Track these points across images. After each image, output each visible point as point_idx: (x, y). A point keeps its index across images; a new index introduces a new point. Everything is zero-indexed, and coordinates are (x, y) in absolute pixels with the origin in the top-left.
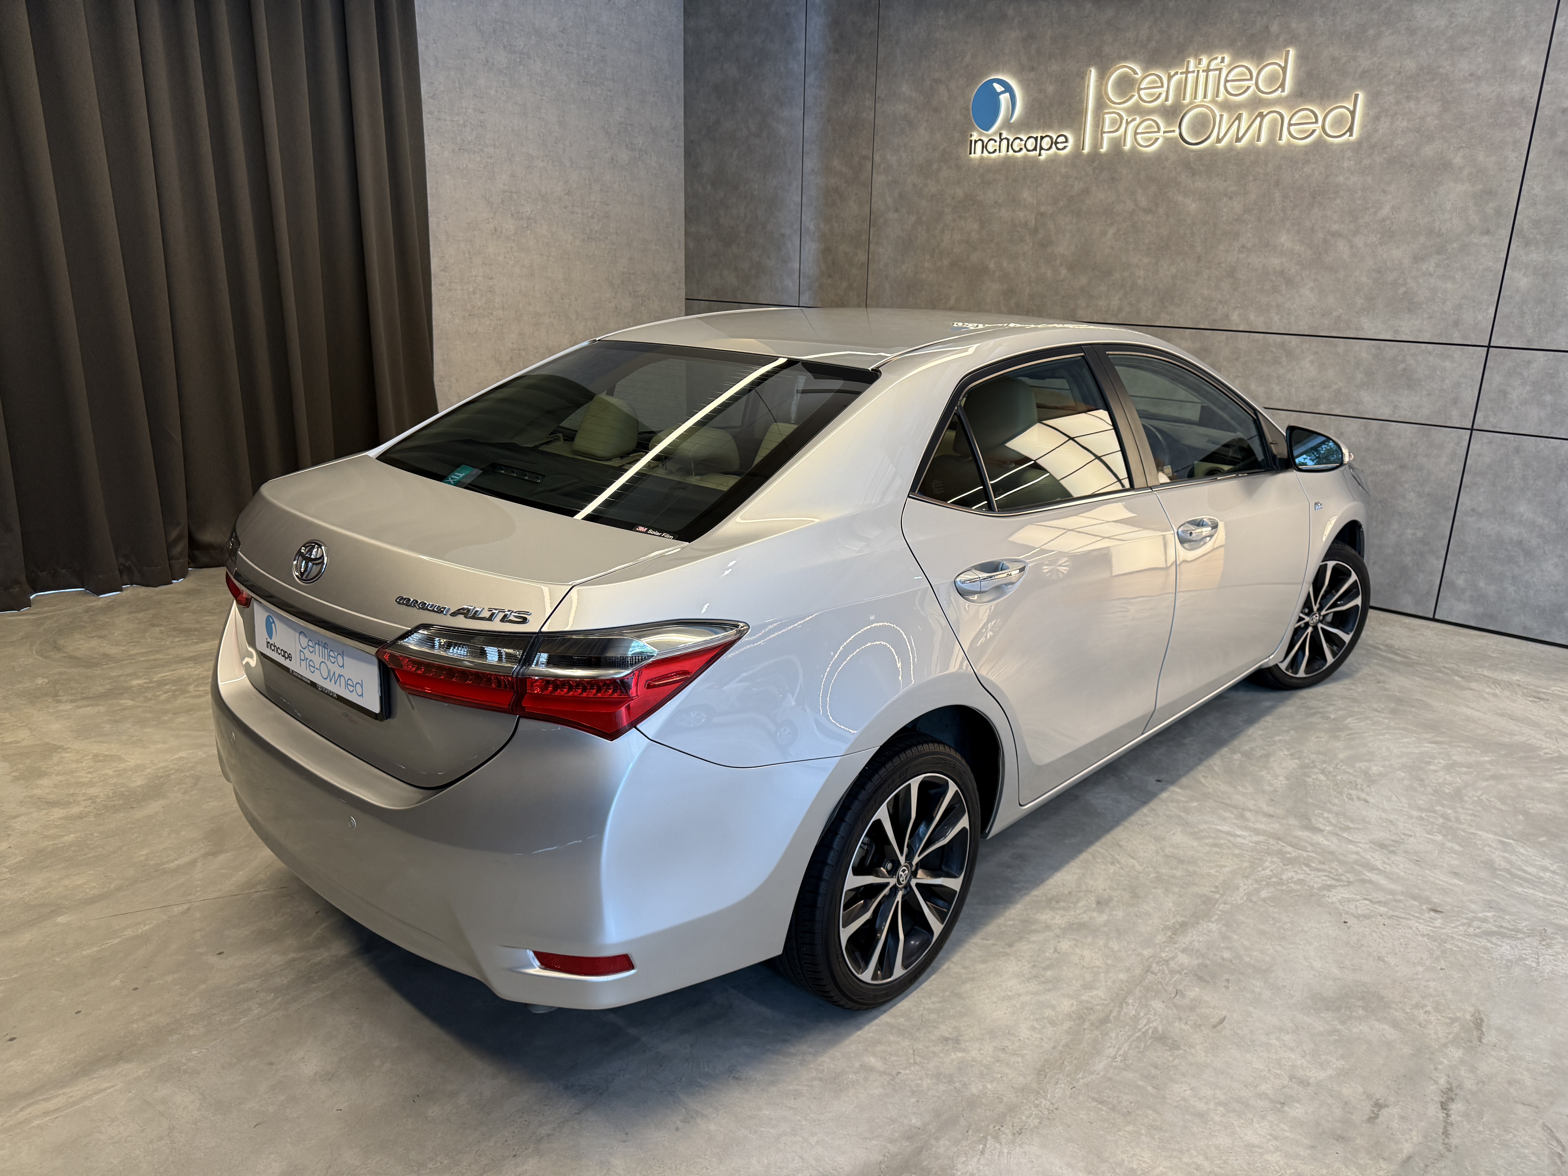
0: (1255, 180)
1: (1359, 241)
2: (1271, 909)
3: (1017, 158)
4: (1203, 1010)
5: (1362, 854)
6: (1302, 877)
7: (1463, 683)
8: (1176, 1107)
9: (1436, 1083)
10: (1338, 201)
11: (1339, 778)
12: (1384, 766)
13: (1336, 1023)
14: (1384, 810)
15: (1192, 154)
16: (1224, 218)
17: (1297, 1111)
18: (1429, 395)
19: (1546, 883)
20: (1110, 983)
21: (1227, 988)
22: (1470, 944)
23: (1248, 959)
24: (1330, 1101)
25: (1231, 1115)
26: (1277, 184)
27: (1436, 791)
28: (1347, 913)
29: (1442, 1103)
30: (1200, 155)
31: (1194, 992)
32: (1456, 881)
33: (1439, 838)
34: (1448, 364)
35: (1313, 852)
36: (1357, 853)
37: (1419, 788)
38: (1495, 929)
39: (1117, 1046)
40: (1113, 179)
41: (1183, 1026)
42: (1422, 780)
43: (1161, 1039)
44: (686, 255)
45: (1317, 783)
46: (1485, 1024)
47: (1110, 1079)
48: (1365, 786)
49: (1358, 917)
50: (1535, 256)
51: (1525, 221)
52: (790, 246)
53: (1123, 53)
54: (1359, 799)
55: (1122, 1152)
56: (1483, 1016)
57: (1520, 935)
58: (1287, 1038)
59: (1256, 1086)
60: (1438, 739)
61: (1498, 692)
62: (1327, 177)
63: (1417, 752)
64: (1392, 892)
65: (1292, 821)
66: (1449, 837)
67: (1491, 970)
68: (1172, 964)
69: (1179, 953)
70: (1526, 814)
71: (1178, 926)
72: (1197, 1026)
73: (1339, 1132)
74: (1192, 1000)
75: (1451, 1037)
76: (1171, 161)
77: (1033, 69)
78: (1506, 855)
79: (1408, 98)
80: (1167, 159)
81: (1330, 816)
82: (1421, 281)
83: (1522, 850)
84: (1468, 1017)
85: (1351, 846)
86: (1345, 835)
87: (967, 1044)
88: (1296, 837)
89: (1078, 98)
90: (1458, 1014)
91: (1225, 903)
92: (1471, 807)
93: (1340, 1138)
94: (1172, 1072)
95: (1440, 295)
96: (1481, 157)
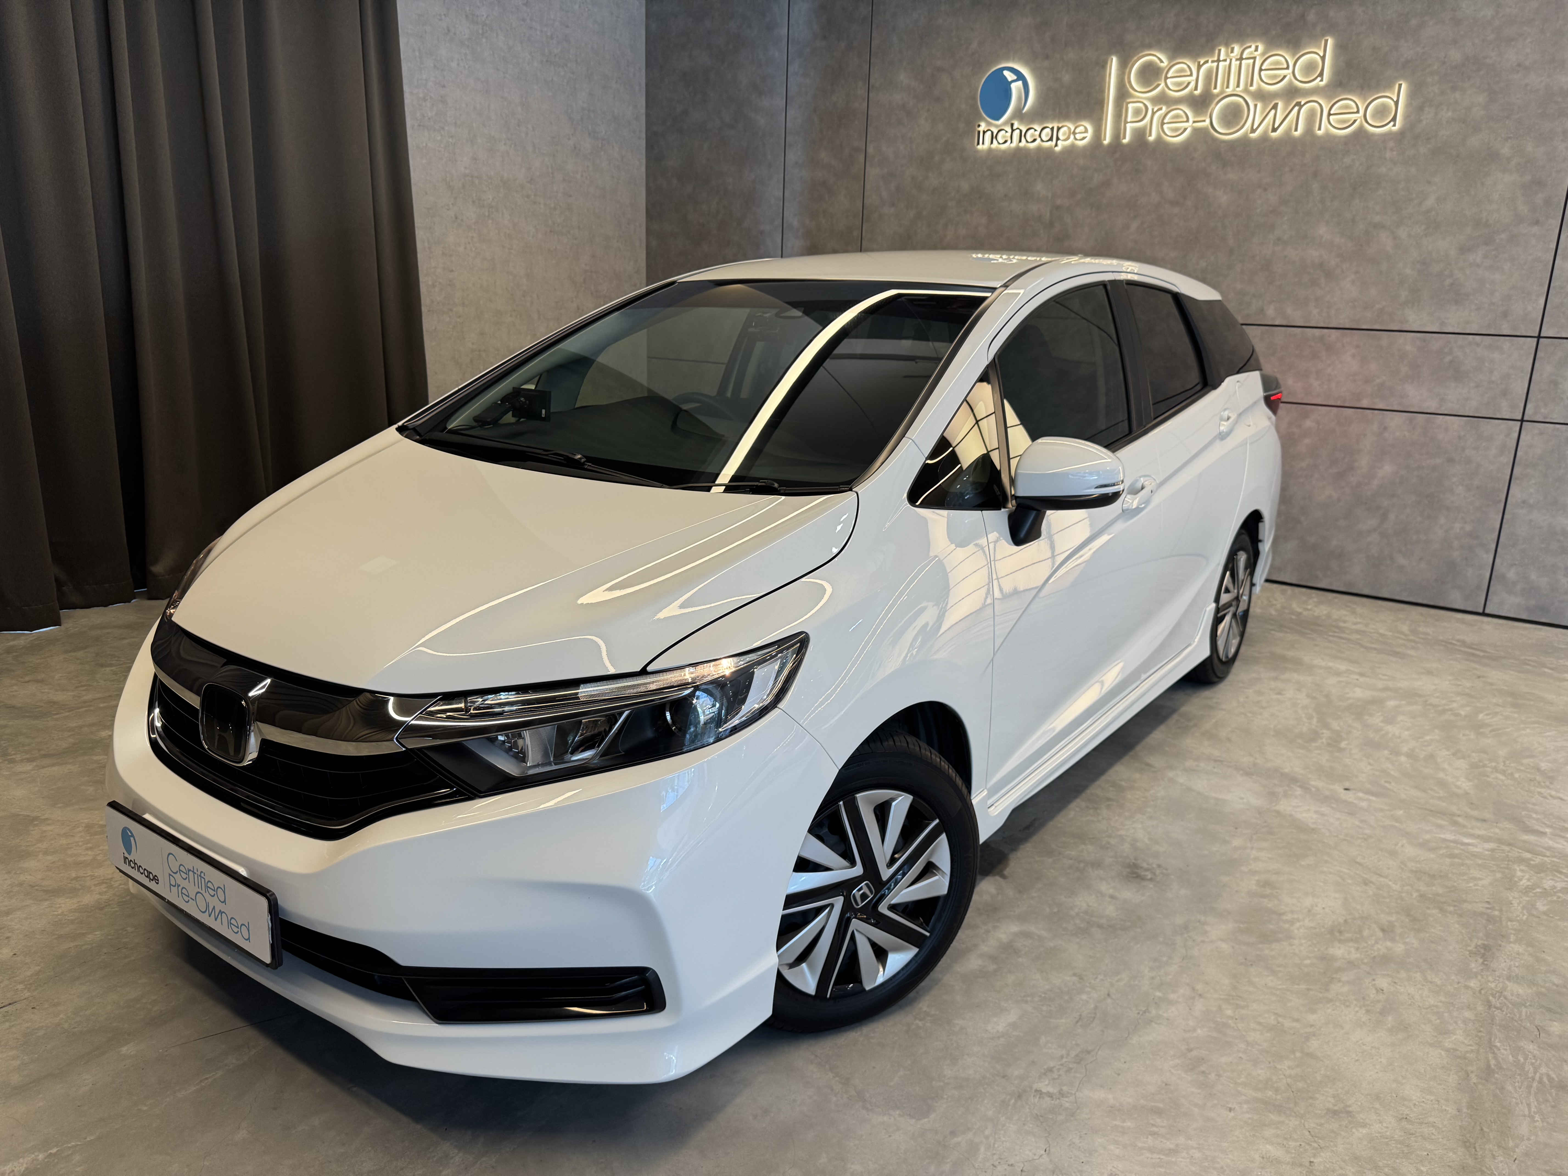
0: (1291, 171)
1: (1402, 232)
3: (1030, 149)
10: (1381, 192)
11: (1517, 775)
12: (1549, 762)
15: (1224, 144)
16: (1258, 211)
18: (1477, 387)
20: (1462, 1025)
26: (1315, 175)
30: (1232, 145)
34: (1496, 356)
35: (1553, 857)
39: (1524, 1101)
40: (1136, 170)
45: (1501, 783)
48: (1548, 784)
53: (1147, 42)
54: (1552, 797)
62: (1369, 167)
65: (1508, 825)
68: (1509, 996)
69: (1507, 982)
71: (1483, 951)
76: (1199, 152)
77: (1047, 57)
79: (1454, 88)
80: (1195, 149)
81: (1539, 816)
82: (1468, 272)
87: (1361, 1115)
88: (1525, 842)
89: (1097, 87)
91: (1511, 921)
95: (1488, 286)
96: (1530, 147)
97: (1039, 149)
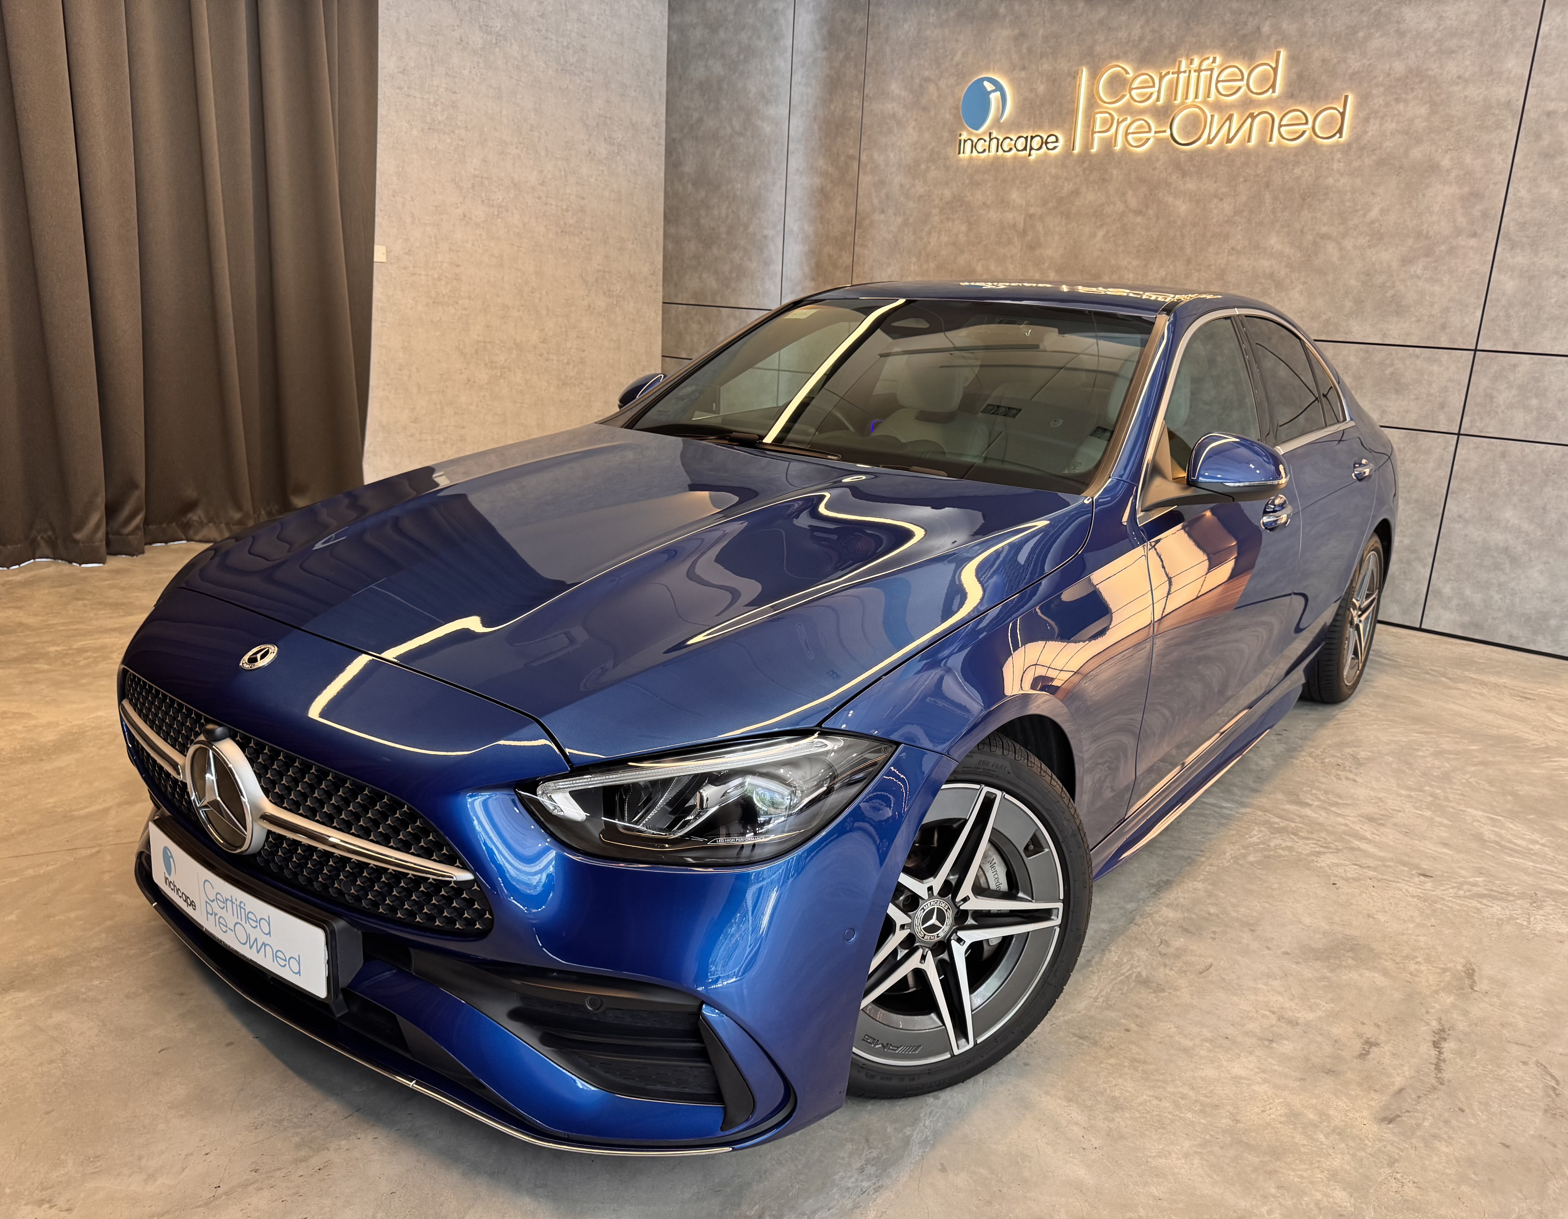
0: (1245, 181)
1: (1348, 244)
2: (1259, 871)
3: (1007, 159)
4: (1188, 958)
5: (1351, 825)
6: (1289, 844)
7: (1450, 683)
8: (1160, 1043)
9: (1428, 1024)
10: (1328, 203)
11: (1327, 760)
12: (1372, 752)
13: (1325, 970)
14: (1373, 789)
15: (1182, 155)
16: (1214, 220)
17: (1286, 1047)
18: (1417, 399)
19: (1535, 854)
21: (1214, 939)
22: (1461, 905)
23: (1235, 914)
24: (1319, 1039)
25: (1217, 1050)
26: (1267, 185)
27: (1424, 774)
28: (1336, 876)
29: (1434, 1042)
30: (1191, 156)
31: (1180, 942)
32: (1446, 851)
33: (1428, 813)
34: (1435, 368)
35: (1300, 823)
36: (1346, 825)
37: (1407, 771)
38: (1485, 892)
39: (1099, 988)
40: (1103, 180)
41: (1167, 972)
42: (1410, 764)
43: (1145, 982)
44: (665, 257)
45: (1305, 764)
46: (1476, 974)
47: (1091, 1017)
48: (1354, 767)
49: (1347, 880)
50: (1521, 259)
51: (1512, 224)
52: (772, 247)
53: (1115, 53)
54: (1347, 778)
55: (1104, 1082)
56: (1474, 966)
57: (1510, 898)
58: (1276, 984)
59: (1243, 1025)
60: (1426, 730)
61: (1485, 692)
62: (1317, 178)
63: (1404, 739)
64: (1382, 859)
65: (1280, 796)
66: (1438, 813)
67: (1483, 927)
68: (1157, 917)
69: (1164, 909)
70: (1514, 794)
71: (1162, 884)
72: (1182, 972)
73: (1329, 1067)
74: (1177, 949)
75: (1442, 984)
76: (1161, 162)
77: (1024, 68)
78: (1495, 829)
79: (1397, 100)
80: (1158, 160)
81: (1318, 792)
82: (1409, 284)
83: (1511, 826)
84: (1459, 967)
85: (1340, 819)
86: (1333, 809)
88: (1284, 810)
89: (1069, 98)
90: (1449, 965)
91: (1211, 865)
92: (1460, 788)
93: (1330, 1072)
94: (1156, 1012)
95: (1427, 298)
96: (1468, 159)
97: (1015, 158)
